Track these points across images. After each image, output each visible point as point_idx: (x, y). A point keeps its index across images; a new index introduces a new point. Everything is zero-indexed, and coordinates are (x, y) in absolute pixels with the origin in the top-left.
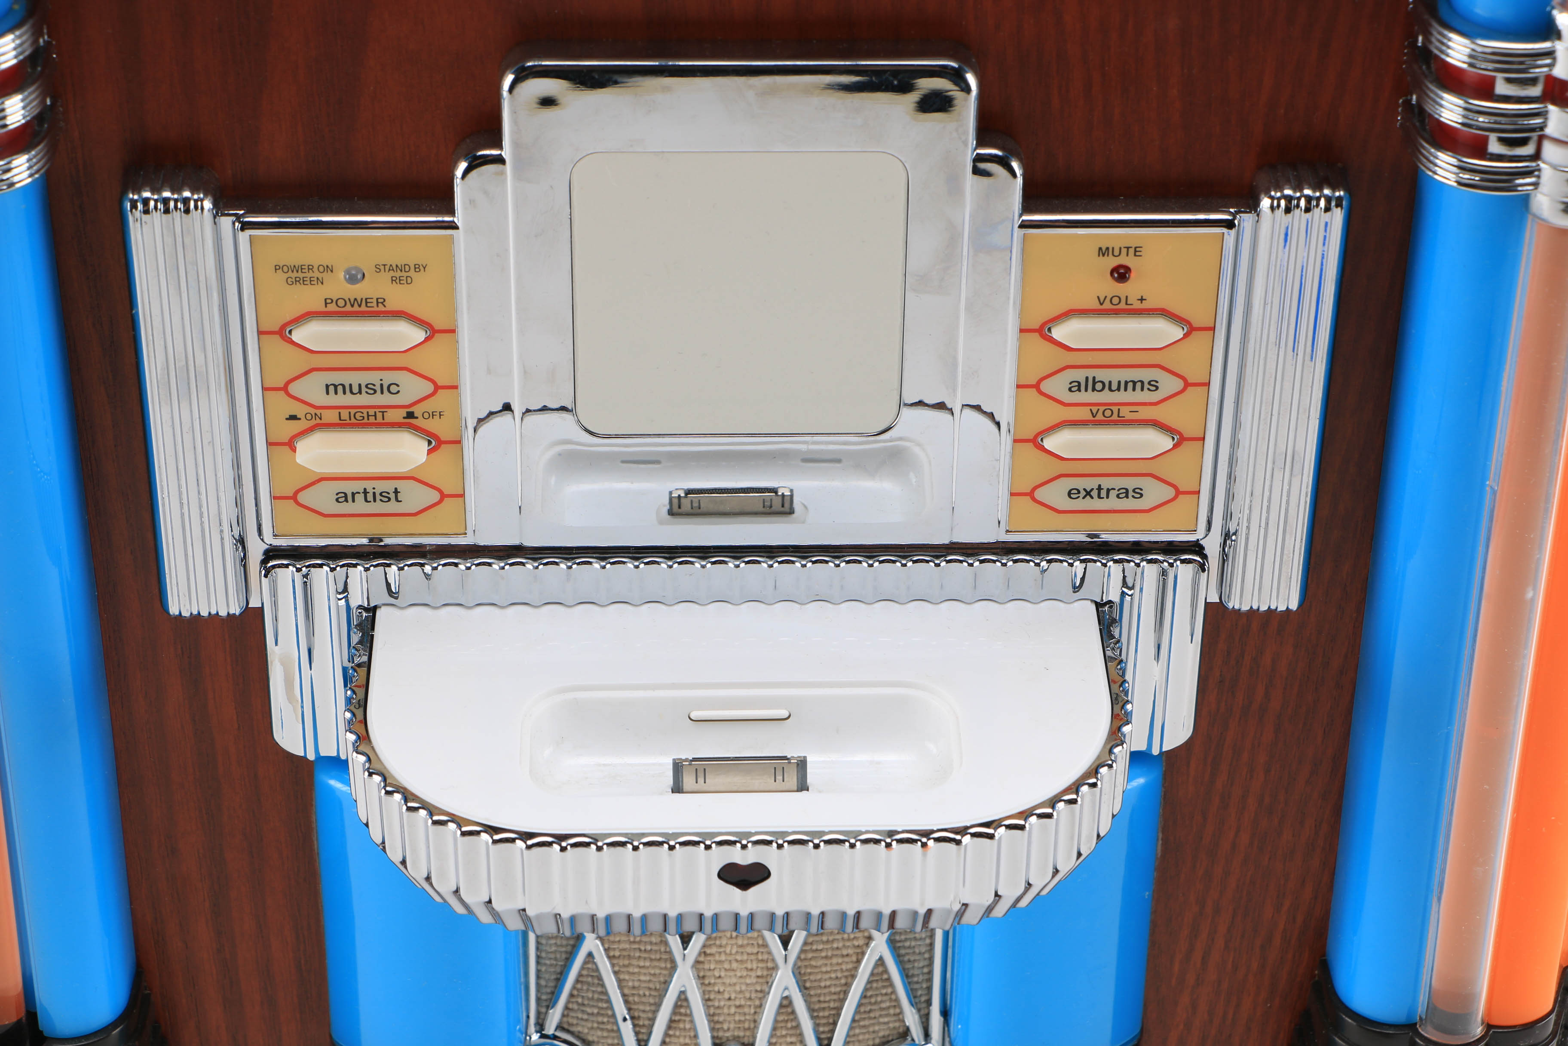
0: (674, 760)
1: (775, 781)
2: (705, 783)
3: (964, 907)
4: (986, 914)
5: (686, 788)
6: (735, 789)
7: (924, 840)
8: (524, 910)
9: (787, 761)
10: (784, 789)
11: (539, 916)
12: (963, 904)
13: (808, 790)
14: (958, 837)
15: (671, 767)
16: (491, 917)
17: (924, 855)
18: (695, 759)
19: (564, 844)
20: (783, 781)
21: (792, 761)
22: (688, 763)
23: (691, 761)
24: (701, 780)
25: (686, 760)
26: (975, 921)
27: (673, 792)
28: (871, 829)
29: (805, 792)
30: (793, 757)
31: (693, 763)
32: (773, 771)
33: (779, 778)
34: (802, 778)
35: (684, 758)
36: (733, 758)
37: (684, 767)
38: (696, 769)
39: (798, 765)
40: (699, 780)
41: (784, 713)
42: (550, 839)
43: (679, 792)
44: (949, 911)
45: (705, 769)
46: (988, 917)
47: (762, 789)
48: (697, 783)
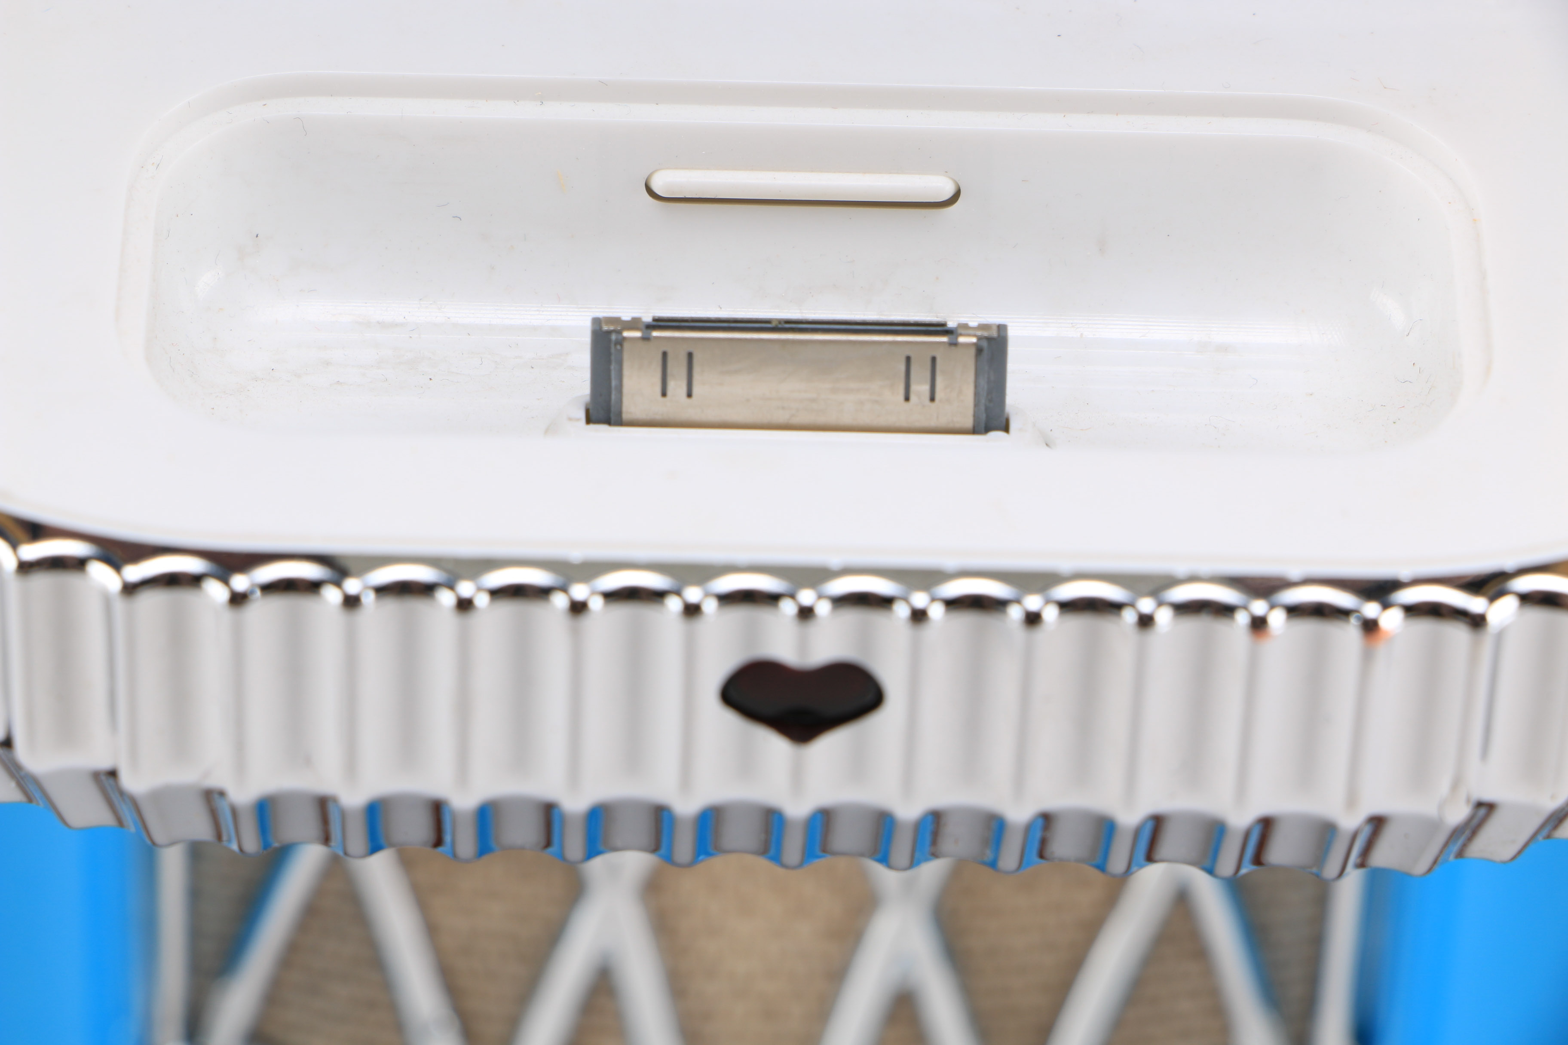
0: (597, 322)
1: (907, 399)
2: (689, 395)
3: (1482, 811)
4: (1545, 832)
5: (631, 407)
6: (782, 417)
7: (1371, 609)
8: (113, 774)
9: (944, 339)
10: (933, 423)
11: (160, 796)
12: (1480, 805)
13: (1006, 429)
14: (1475, 604)
15: (586, 339)
16: (13, 784)
17: (1367, 657)
18: (660, 323)
19: (240, 582)
20: (932, 399)
21: (962, 340)
22: (638, 334)
23: (650, 327)
24: (677, 387)
25: (634, 324)
26: (1508, 852)
27: (589, 420)
28: (1205, 568)
29: (996, 436)
30: (965, 326)
31: (655, 334)
32: (902, 367)
33: (920, 388)
34: (989, 392)
35: (626, 317)
36: (780, 321)
37: (626, 345)
38: (665, 355)
39: (979, 350)
40: (671, 385)
41: (943, 188)
42: (192, 565)
43: (608, 421)
44: (1431, 825)
45: (690, 356)
46: (1548, 837)
47: (865, 419)
48: (664, 394)
